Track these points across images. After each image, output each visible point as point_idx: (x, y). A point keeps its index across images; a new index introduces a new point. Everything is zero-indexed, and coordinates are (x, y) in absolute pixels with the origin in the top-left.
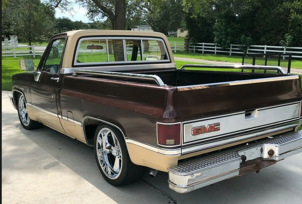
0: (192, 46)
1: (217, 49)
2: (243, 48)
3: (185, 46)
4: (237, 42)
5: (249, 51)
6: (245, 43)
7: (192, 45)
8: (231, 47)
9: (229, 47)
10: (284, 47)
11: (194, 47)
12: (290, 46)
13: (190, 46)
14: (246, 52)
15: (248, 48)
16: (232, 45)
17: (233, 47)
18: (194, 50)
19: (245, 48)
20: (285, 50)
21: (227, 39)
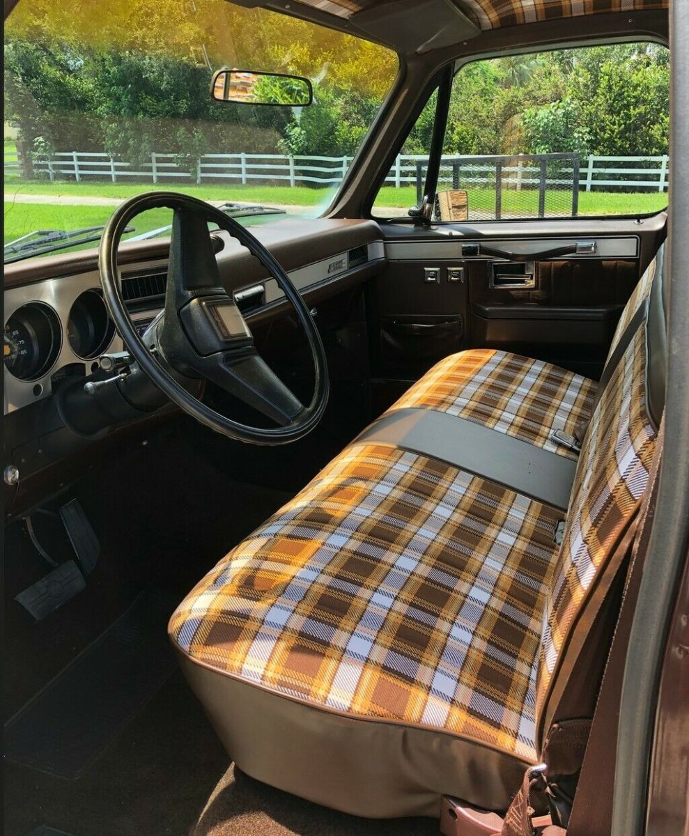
0: (43, 162)
1: (117, 169)
2: (186, 162)
3: (21, 162)
4: (168, 149)
5: (204, 170)
6: (190, 147)
7: (43, 158)
8: (154, 160)
9: (150, 161)
10: (288, 157)
11: (50, 163)
12: (302, 154)
13: (35, 162)
14: (195, 172)
15: (199, 161)
16: (154, 155)
17: (158, 160)
18: (51, 171)
19: (192, 162)
20: (291, 162)
21: (141, 141)
